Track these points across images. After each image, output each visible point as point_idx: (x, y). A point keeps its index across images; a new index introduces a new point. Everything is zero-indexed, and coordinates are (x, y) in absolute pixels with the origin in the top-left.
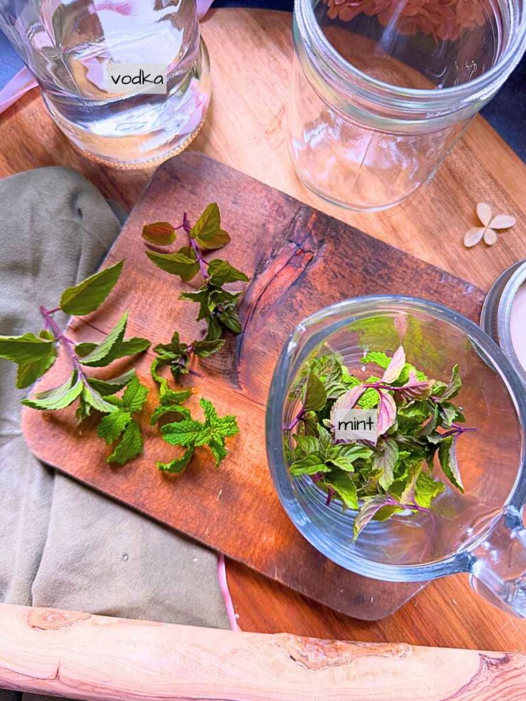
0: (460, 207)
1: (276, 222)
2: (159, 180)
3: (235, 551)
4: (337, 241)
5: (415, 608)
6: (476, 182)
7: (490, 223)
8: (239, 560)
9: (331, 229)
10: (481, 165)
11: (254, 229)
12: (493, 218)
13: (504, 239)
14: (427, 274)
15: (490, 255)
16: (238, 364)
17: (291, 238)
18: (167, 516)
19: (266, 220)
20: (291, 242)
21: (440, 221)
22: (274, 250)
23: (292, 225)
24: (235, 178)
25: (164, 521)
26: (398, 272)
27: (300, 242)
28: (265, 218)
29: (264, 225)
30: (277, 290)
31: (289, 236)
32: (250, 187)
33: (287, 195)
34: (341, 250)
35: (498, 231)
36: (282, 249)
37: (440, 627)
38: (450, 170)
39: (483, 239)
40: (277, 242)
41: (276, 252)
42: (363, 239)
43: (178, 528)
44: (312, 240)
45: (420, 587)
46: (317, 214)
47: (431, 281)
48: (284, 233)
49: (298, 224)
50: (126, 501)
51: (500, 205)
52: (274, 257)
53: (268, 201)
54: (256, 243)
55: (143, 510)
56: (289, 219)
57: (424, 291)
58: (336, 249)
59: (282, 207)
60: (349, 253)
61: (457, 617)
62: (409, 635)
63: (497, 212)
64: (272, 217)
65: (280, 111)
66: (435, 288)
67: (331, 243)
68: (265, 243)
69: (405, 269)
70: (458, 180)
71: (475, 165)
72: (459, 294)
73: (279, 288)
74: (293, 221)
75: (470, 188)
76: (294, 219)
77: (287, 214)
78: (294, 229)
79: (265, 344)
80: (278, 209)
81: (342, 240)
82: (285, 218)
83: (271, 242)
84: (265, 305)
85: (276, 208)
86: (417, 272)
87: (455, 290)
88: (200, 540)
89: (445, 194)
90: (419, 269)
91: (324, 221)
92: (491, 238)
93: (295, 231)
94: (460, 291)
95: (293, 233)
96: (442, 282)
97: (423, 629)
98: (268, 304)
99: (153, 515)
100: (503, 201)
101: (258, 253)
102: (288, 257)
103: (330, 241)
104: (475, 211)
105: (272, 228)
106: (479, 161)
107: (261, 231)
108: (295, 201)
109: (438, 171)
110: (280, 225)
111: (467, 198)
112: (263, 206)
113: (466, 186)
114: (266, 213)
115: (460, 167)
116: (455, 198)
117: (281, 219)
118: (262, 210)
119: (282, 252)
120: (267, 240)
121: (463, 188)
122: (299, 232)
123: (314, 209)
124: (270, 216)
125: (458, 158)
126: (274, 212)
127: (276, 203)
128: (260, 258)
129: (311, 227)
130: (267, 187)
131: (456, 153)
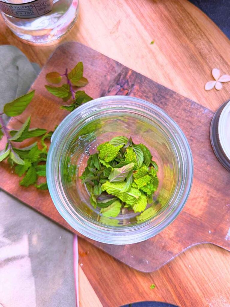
0: (204, 71)
1: (111, 75)
2: (57, 54)
4: (141, 85)
5: (170, 268)
6: (213, 59)
7: (219, 79)
9: (138, 79)
10: (216, 51)
11: (100, 78)
12: (221, 76)
13: (226, 87)
14: (185, 102)
15: (218, 95)
17: (118, 83)
18: (50, 214)
19: (106, 74)
20: (118, 85)
21: (194, 77)
22: (109, 89)
23: (119, 76)
24: (92, 53)
25: (48, 216)
26: (170, 101)
27: (122, 85)
29: (105, 76)
31: (117, 82)
32: (100, 58)
33: (117, 62)
34: (142, 89)
35: (222, 83)
36: (113, 88)
37: (182, 278)
38: (200, 53)
39: (215, 87)
40: (111, 85)
42: (154, 84)
44: (128, 84)
45: (172, 257)
46: (131, 71)
47: (186, 106)
48: (115, 80)
49: (122, 77)
50: (31, 205)
51: (225, 71)
52: (109, 92)
53: (108, 65)
54: (101, 85)
55: (39, 210)
56: (118, 73)
57: (183, 111)
58: (140, 89)
59: (114, 68)
60: (146, 91)
61: (191, 274)
62: (166, 281)
63: (223, 73)
64: (109, 73)
65: (118, 23)
66: (188, 109)
67: (137, 86)
68: (105, 85)
69: (174, 100)
70: (204, 58)
71: (213, 51)
72: (200, 113)
74: (120, 75)
75: (209, 62)
76: (120, 73)
77: (117, 71)
78: (119, 79)
81: (144, 85)
82: (116, 73)
83: (108, 85)
85: (111, 68)
86: (180, 101)
87: (198, 111)
88: (65, 226)
89: (197, 64)
90: (181, 100)
91: (135, 75)
92: (219, 86)
93: (120, 80)
94: (201, 112)
96: (192, 106)
97: (173, 279)
99: (43, 213)
100: (226, 69)
101: (102, 89)
102: (116, 92)
103: (137, 85)
104: (211, 73)
105: (109, 77)
106: (215, 48)
107: (103, 79)
108: (121, 65)
109: (194, 53)
110: (113, 76)
111: (208, 67)
112: (106, 67)
113: (208, 61)
114: (107, 70)
115: (206, 51)
116: (202, 67)
117: (114, 73)
118: (105, 69)
119: (114, 89)
120: (106, 83)
121: (206, 62)
122: (122, 80)
123: (130, 69)
124: (109, 71)
125: (205, 47)
126: (111, 70)
127: (111, 65)
128: (102, 92)
129: (128, 78)
130: (107, 58)
131: (204, 44)
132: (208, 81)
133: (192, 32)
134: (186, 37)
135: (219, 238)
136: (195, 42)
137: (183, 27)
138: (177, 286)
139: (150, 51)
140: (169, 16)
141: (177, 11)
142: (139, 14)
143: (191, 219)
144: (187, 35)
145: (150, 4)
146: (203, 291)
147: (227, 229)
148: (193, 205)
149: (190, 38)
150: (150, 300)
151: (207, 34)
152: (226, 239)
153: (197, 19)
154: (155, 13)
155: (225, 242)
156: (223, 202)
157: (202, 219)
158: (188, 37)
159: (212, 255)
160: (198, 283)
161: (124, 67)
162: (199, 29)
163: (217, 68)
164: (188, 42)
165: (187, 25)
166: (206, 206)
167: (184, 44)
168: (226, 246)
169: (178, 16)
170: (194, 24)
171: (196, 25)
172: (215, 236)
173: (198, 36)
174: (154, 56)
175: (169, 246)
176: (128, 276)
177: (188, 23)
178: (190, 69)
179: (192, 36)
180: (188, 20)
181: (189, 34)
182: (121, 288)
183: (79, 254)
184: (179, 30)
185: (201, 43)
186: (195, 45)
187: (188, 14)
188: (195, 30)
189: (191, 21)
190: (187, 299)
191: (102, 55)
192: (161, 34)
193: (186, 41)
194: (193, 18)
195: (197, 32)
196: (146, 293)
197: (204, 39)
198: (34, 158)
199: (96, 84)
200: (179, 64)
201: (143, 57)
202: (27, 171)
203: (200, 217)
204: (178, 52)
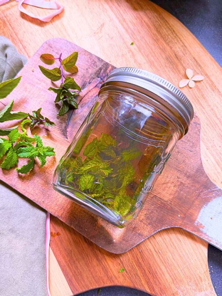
0: (179, 71)
2: (43, 47)
3: (54, 211)
5: (140, 252)
6: (187, 61)
7: (192, 78)
8: (56, 216)
10: (190, 54)
11: (83, 71)
12: (193, 76)
13: (199, 86)
15: (191, 92)
16: (67, 128)
17: (99, 76)
18: (25, 192)
19: (88, 67)
20: (99, 77)
21: (169, 76)
22: (90, 80)
23: (100, 70)
24: (77, 49)
25: (23, 194)
27: (102, 78)
29: (87, 69)
30: (90, 97)
32: (83, 53)
33: (99, 58)
35: (195, 82)
36: (94, 80)
37: (151, 263)
38: (176, 55)
39: (188, 84)
40: (92, 77)
41: (91, 81)
43: (29, 198)
45: (141, 240)
46: (111, 67)
48: (95, 74)
49: (102, 70)
50: (7, 183)
51: (198, 71)
52: (90, 83)
53: (90, 60)
54: (83, 76)
55: (14, 188)
56: (99, 68)
59: (96, 62)
61: (160, 259)
62: (135, 265)
63: (196, 73)
64: (91, 66)
65: (102, 25)
68: (86, 77)
70: (179, 59)
71: (187, 54)
73: (91, 97)
74: (101, 69)
75: (184, 63)
76: (101, 68)
77: (98, 65)
78: (100, 72)
79: (81, 120)
80: (94, 63)
82: (97, 67)
83: (89, 77)
84: (83, 103)
85: (93, 63)
89: (172, 65)
92: (192, 84)
93: (101, 73)
95: (100, 74)
97: (143, 264)
98: (85, 103)
99: (18, 191)
100: (199, 70)
101: (83, 81)
102: (96, 84)
105: (90, 71)
106: (190, 52)
107: (85, 72)
108: (102, 60)
109: (170, 55)
110: (94, 70)
111: (183, 67)
112: (88, 61)
113: (182, 62)
114: (89, 64)
115: (180, 54)
116: (177, 66)
117: (95, 67)
118: (87, 63)
120: (88, 75)
121: (181, 63)
122: (102, 74)
123: (111, 65)
124: (90, 66)
125: (180, 50)
126: (92, 64)
127: (93, 61)
128: (83, 83)
129: (108, 72)
130: (90, 54)
131: (179, 48)
132: (181, 79)
133: (169, 36)
134: (163, 41)
135: (189, 223)
136: (171, 45)
137: (161, 32)
138: (147, 271)
139: (130, 51)
140: (148, 22)
141: (156, 18)
142: (121, 19)
143: (162, 203)
144: (165, 39)
145: (132, 11)
146: (173, 277)
147: (196, 214)
148: (164, 190)
149: (167, 42)
150: (119, 284)
151: (182, 39)
152: (196, 224)
153: (174, 26)
154: (136, 19)
155: (194, 227)
156: (193, 188)
157: (172, 204)
158: (165, 41)
159: (182, 241)
160: (168, 269)
161: (105, 62)
162: (175, 35)
163: (191, 69)
164: (165, 45)
165: (165, 30)
166: (177, 191)
167: (161, 47)
168: (195, 231)
169: (157, 23)
170: (171, 30)
171: (172, 30)
172: (185, 221)
173: (174, 40)
174: (133, 55)
175: (139, 228)
176: (98, 259)
177: (165, 29)
178: (165, 68)
179: (169, 40)
180: (165, 27)
181: (166, 38)
182: (90, 270)
183: (51, 233)
184: (157, 34)
185: (177, 47)
186: (171, 48)
187: (166, 22)
188: (172, 35)
189: (169, 28)
190: (156, 285)
191: (86, 51)
192: (140, 37)
193: (164, 44)
194: (170, 25)
195: (173, 37)
196: (115, 277)
197: (179, 43)
198: (14, 139)
199: (78, 76)
200: (156, 64)
201: (123, 55)
202: (7, 152)
203: (170, 201)
204: (156, 53)
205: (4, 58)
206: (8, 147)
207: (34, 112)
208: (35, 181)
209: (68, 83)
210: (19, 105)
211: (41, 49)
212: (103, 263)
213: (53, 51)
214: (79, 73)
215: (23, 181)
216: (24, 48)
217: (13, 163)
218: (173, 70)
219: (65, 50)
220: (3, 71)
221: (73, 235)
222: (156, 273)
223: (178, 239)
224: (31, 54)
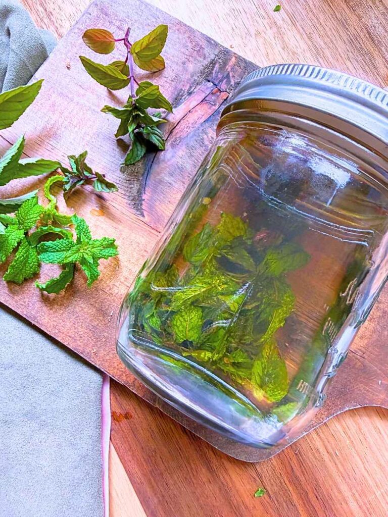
0: (377, 69)
1: (196, 62)
2: (90, 14)
3: (119, 373)
5: (296, 454)
8: (122, 383)
11: (174, 67)
16: (143, 192)
17: (209, 78)
18: (57, 331)
19: (186, 59)
20: (209, 81)
22: (191, 87)
23: (211, 65)
25: (53, 335)
27: (216, 83)
28: (186, 56)
29: (184, 63)
30: (190, 125)
31: (207, 76)
32: (174, 28)
33: (210, 38)
36: (199, 87)
38: (369, 33)
40: (195, 81)
41: (192, 90)
43: (66, 343)
44: (228, 82)
45: (302, 434)
46: (236, 58)
48: (202, 73)
49: (217, 66)
52: (190, 94)
53: (191, 42)
54: (174, 79)
55: (33, 322)
56: (209, 60)
59: (203, 48)
62: (287, 482)
64: (192, 57)
68: (183, 79)
70: (376, 42)
73: (192, 124)
74: (213, 63)
76: (213, 60)
77: (207, 55)
78: (212, 69)
79: (172, 175)
80: (199, 50)
82: (204, 59)
83: (188, 80)
84: (176, 138)
85: (197, 48)
91: (243, 65)
93: (214, 72)
95: (211, 73)
97: (302, 479)
98: (179, 137)
99: (42, 328)
101: (176, 88)
102: (203, 96)
105: (191, 67)
107: (181, 68)
108: (216, 44)
110: (200, 64)
112: (185, 46)
114: (187, 52)
116: (372, 58)
117: (201, 59)
118: (183, 50)
119: (199, 89)
120: (185, 77)
121: (380, 51)
122: (217, 73)
123: (234, 53)
124: (191, 55)
125: (379, 22)
126: (195, 52)
127: (197, 44)
128: (176, 93)
129: (229, 69)
130: (190, 30)
131: (376, 18)
136: (359, 11)
138: (311, 495)
139: (273, 23)
146: (364, 508)
157: (366, 357)
158: (348, 3)
159: (382, 432)
160: (354, 491)
161: (221, 48)
164: (347, 10)
166: (374, 331)
167: (339, 16)
174: (280, 34)
176: (210, 469)
178: (348, 63)
182: (193, 493)
183: (113, 414)
185: (373, 15)
186: (360, 18)
193: (344, 10)
196: (246, 507)
198: (28, 221)
199: (166, 77)
200: (327, 53)
201: (258, 34)
202: (16, 250)
203: (362, 352)
204: (327, 29)
205: (4, 39)
206: (17, 240)
207: (72, 157)
208: (78, 309)
209: (146, 95)
210: (40, 143)
211: (84, 17)
212: (221, 477)
213: (111, 22)
214: (167, 72)
215: (51, 309)
216: (49, 15)
217: (29, 271)
218: (363, 65)
219: (136, 21)
220: (3, 66)
221: (159, 418)
222: (331, 499)
223: (376, 428)
224: (64, 31)
